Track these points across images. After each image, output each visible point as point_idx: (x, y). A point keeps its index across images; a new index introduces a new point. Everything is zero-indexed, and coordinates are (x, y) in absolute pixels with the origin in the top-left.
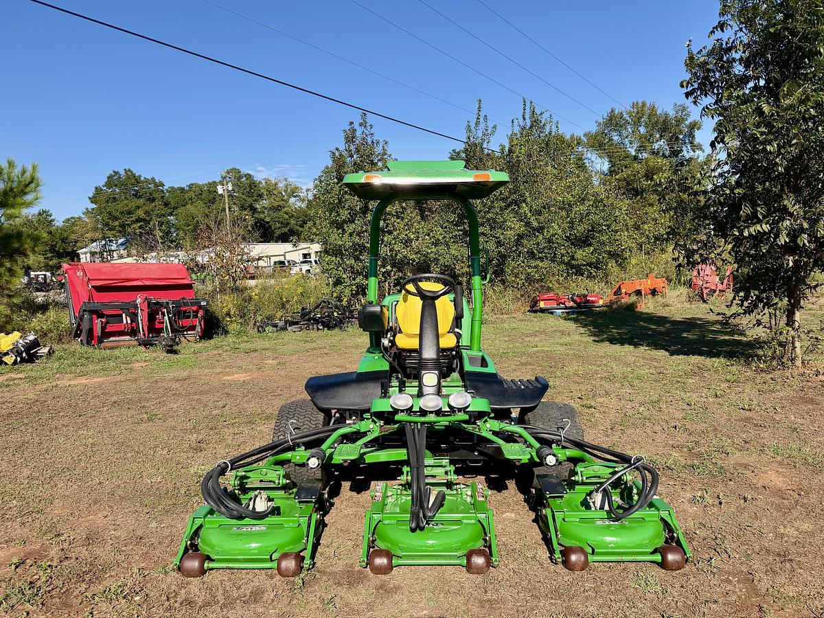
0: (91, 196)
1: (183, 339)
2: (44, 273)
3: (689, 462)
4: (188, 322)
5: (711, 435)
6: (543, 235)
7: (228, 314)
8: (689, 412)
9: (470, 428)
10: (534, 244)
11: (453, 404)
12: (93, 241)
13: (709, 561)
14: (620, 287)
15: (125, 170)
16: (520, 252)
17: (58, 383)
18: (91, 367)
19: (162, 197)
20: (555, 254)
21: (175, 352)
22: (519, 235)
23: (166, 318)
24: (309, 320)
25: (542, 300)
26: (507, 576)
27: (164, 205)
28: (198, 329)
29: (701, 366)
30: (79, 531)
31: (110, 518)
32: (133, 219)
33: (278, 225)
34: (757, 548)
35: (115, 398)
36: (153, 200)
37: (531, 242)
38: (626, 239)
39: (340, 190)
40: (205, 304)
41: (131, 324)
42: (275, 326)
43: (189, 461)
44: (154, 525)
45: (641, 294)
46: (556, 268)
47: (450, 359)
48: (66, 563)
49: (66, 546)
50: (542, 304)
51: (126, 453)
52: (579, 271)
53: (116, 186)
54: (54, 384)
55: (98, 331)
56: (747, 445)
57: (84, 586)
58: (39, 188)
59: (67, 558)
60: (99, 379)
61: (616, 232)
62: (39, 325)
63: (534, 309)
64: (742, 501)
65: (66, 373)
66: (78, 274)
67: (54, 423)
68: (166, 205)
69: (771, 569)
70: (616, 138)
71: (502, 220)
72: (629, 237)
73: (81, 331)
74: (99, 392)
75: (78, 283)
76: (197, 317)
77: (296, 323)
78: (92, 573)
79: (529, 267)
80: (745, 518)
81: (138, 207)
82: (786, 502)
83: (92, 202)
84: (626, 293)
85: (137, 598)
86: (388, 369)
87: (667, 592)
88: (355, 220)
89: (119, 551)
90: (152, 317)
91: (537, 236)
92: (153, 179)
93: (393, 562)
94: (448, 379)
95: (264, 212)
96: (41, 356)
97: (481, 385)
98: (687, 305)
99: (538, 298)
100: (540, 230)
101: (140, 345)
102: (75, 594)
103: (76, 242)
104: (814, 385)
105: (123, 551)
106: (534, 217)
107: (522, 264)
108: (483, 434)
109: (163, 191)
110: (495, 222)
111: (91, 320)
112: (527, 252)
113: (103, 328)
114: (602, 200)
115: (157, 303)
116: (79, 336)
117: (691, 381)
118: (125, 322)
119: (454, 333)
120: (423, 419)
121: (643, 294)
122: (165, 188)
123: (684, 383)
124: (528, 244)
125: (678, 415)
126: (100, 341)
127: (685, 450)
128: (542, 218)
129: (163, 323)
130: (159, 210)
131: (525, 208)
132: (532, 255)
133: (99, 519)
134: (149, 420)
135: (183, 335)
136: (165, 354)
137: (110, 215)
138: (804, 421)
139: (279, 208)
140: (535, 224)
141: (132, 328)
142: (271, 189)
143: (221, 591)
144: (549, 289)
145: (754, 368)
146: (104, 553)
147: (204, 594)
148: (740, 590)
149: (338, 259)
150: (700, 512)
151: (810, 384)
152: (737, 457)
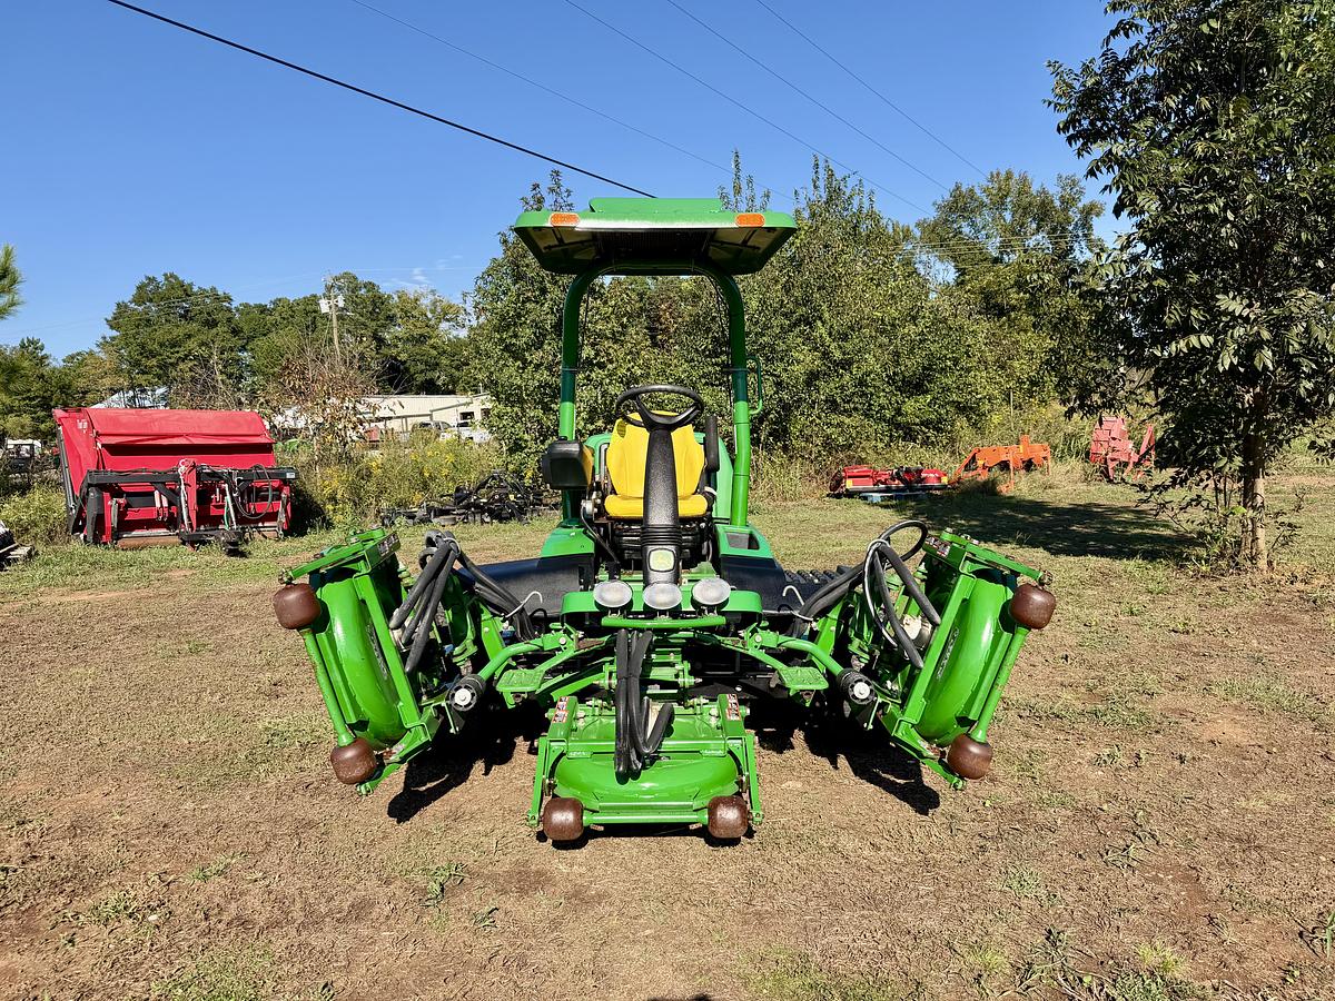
0: (110, 318)
1: (256, 535)
2: (30, 441)
3: (1089, 707)
4: (266, 507)
5: (1125, 669)
6: (851, 373)
7: (333, 499)
8: (1089, 636)
9: (728, 642)
10: (836, 388)
11: (699, 599)
12: (113, 391)
13: (1125, 850)
14: (974, 457)
15: (165, 275)
16: (814, 402)
17: (41, 599)
18: (99, 576)
19: (229, 320)
20: (870, 405)
21: (243, 555)
22: (812, 373)
23: (228, 498)
24: (468, 507)
25: (850, 477)
26: (787, 876)
27: (232, 332)
28: (282, 518)
29: (1107, 571)
30: (59, 816)
31: (115, 796)
32: (181, 355)
33: (421, 367)
34: (1203, 830)
35: (137, 622)
36: (212, 324)
37: (832, 385)
38: (983, 383)
39: (519, 296)
40: (293, 477)
41: (169, 508)
42: (411, 516)
43: (256, 712)
44: (189, 805)
45: (1008, 469)
46: (871, 427)
47: (697, 534)
48: (33, 865)
49: (34, 838)
50: (849, 484)
51: (149, 700)
52: (909, 434)
53: (151, 301)
54: (35, 601)
55: (112, 519)
56: (1183, 684)
57: (62, 900)
58: (17, 286)
59: (35, 857)
60: (112, 594)
61: (968, 370)
62: (15, 514)
63: (837, 491)
64: (1177, 763)
65: (56, 585)
66: (80, 426)
67: (32, 658)
68: (235, 332)
69: (1227, 860)
70: (966, 230)
71: (784, 347)
72: (990, 380)
73: (84, 521)
74: (109, 613)
75: (79, 442)
76: (279, 498)
77: (447, 512)
78: (77, 880)
79: (830, 425)
80: (1182, 788)
81: (190, 336)
82: (1247, 762)
83: (112, 327)
84: (984, 467)
85: (153, 918)
86: (592, 551)
87: (1055, 896)
88: (543, 342)
89: (128, 848)
90: (204, 497)
91: (842, 376)
92: (213, 289)
93: (584, 818)
94: (693, 570)
95: (396, 346)
96: (15, 560)
97: (747, 577)
98: (1083, 487)
99: (843, 474)
100: (846, 364)
101: (184, 543)
102: (45, 912)
103: (85, 393)
104: (1288, 597)
105: (134, 846)
106: (835, 344)
107: (818, 421)
108: (749, 653)
109: (229, 310)
110: (773, 351)
111: (101, 501)
112: (826, 401)
113: (121, 515)
114: (945, 320)
115: (213, 475)
116: (81, 529)
117: (1090, 592)
118: (158, 505)
119: (704, 493)
120: (649, 624)
121: (1011, 468)
122: (234, 305)
123: (1078, 595)
124: (826, 388)
125: (1072, 640)
126: (117, 536)
127: (1083, 690)
128: (848, 346)
129: (223, 507)
130: (223, 341)
131: (821, 330)
132: (832, 405)
133: (95, 798)
134: (194, 651)
135: (256, 528)
136: (226, 557)
137: (143, 348)
138: (1273, 649)
139: (421, 339)
140: (838, 355)
141: (171, 515)
142: (409, 309)
143: (298, 905)
144: (861, 461)
145: (1191, 573)
146: (100, 849)
147: (269, 908)
148: (1176, 891)
149: (515, 409)
150: (1111, 780)
151: (1280, 595)
152: (1166, 699)
